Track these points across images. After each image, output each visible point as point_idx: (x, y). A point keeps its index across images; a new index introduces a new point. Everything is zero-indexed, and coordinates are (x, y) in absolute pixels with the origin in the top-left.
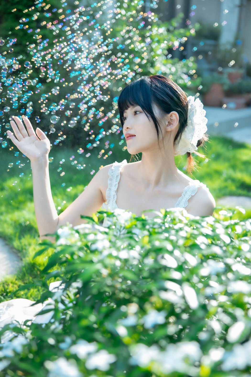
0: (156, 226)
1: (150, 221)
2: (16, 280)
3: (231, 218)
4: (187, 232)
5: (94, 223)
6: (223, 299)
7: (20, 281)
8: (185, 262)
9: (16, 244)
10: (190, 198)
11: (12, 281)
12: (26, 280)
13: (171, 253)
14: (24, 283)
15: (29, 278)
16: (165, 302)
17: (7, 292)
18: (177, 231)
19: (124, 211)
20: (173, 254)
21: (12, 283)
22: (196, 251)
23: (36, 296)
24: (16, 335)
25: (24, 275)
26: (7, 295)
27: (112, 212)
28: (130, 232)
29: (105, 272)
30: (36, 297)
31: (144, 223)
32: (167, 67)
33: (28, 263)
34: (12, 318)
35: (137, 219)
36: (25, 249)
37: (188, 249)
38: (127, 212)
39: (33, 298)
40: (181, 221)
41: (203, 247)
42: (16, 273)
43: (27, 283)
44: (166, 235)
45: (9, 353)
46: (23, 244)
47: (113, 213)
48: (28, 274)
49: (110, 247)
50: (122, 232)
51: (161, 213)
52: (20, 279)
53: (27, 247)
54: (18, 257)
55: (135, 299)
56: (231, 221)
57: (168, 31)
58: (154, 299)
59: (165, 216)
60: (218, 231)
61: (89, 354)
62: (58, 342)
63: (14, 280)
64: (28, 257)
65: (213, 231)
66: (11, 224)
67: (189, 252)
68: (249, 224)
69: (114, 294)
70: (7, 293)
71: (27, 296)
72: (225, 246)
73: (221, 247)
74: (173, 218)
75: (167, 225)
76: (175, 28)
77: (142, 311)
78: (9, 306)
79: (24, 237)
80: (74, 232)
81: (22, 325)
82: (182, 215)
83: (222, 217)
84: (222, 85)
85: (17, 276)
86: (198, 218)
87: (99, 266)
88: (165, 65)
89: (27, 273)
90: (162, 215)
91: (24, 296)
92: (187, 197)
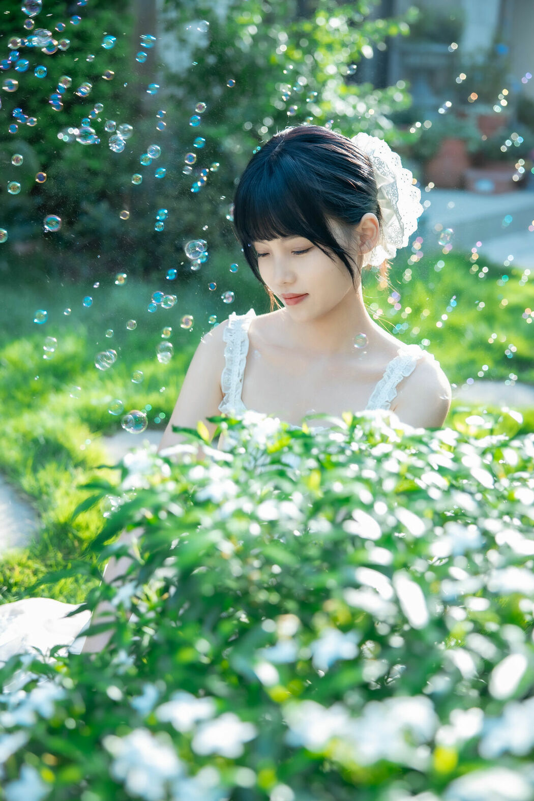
0: (333, 449)
1: (319, 439)
2: (29, 558)
3: (492, 432)
4: (399, 462)
5: (201, 442)
6: (479, 605)
7: (38, 561)
8: (398, 527)
9: (27, 482)
10: (400, 381)
11: (20, 561)
12: (49, 559)
13: (368, 508)
14: (46, 566)
15: (55, 555)
16: (355, 612)
17: (9, 584)
18: (379, 460)
19: (264, 415)
20: (374, 511)
21: (19, 564)
22: (420, 505)
23: (72, 592)
24: (34, 676)
25: (46, 548)
26: (9, 590)
27: (239, 418)
28: (276, 461)
29: (227, 548)
30: (71, 596)
31: (307, 443)
32: (347, 102)
33: (53, 523)
34: (23, 639)
35: (292, 434)
36: (47, 494)
37: (403, 499)
38: (270, 419)
39: (66, 597)
40: (384, 439)
41: (434, 494)
42: (28, 543)
43: (51, 566)
44: (354, 467)
45: (26, 717)
46: (42, 483)
47: (240, 422)
48: (54, 545)
49: (238, 496)
50: (260, 462)
51: (344, 421)
52: (36, 557)
53: (51, 490)
54: (32, 509)
55: (291, 605)
56: (492, 438)
57: (352, 24)
58: (332, 606)
59: (353, 428)
60: (466, 462)
61: (198, 723)
62: (129, 693)
63: (24, 560)
64: (53, 509)
65: (456, 460)
66: (16, 441)
67: (407, 507)
68: (531, 445)
69: (246, 593)
70: (10, 587)
71: (52, 593)
72: (479, 491)
73: (472, 494)
74: (367, 432)
75: (355, 447)
76: (366, 18)
77: (308, 630)
78: (14, 613)
79: (44, 467)
80: (160, 462)
81: (46, 656)
82: (388, 425)
83: (473, 431)
84: (465, 141)
85: (31, 551)
86: (421, 432)
87: (215, 536)
88: (343, 98)
89: (52, 544)
90: (345, 426)
91: (46, 594)
92: (395, 379)
